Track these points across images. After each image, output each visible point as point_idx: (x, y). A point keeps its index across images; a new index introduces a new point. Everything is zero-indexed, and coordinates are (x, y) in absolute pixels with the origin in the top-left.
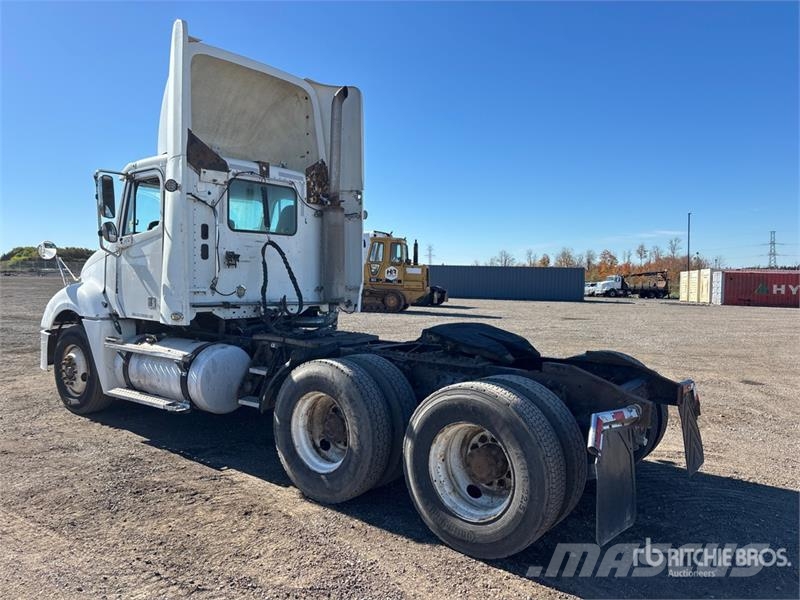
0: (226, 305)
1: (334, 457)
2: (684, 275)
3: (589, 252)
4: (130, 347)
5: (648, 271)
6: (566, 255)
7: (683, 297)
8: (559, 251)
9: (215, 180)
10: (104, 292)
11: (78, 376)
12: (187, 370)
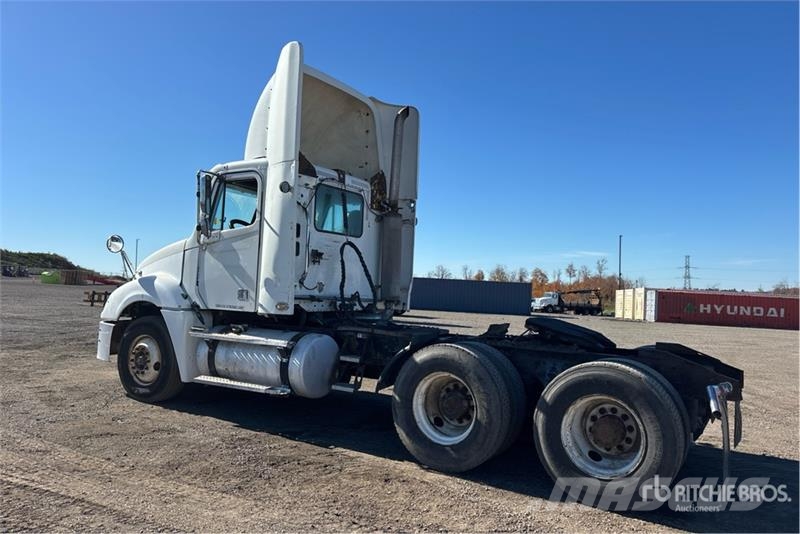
0: (312, 298)
1: (448, 432)
2: (619, 293)
3: (521, 270)
4: (216, 335)
5: (578, 289)
6: (499, 272)
7: (618, 314)
8: (493, 268)
9: (307, 185)
10: (181, 284)
11: (150, 365)
12: (288, 357)
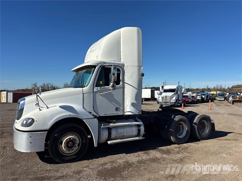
10: (83, 108)
11: (77, 145)
12: (140, 127)
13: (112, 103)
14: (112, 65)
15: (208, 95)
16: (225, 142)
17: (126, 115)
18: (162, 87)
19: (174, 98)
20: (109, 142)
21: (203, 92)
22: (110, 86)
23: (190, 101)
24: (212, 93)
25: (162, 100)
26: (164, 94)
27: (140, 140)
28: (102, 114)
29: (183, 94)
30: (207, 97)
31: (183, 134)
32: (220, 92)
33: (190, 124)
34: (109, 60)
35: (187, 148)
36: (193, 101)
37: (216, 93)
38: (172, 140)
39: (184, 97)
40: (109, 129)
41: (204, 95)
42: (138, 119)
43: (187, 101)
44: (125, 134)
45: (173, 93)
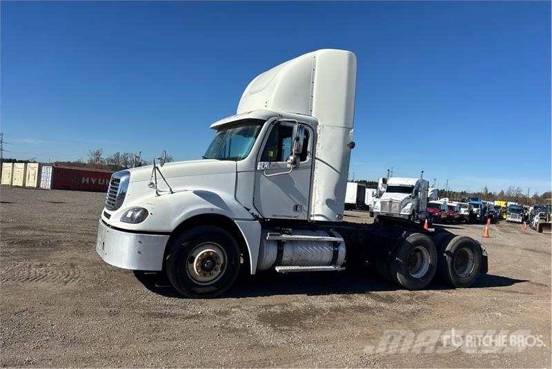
10: (235, 198)
11: (219, 267)
12: (337, 247)
13: (290, 197)
14: (295, 122)
15: (486, 208)
16: (505, 294)
17: (312, 221)
18: (385, 181)
19: (409, 206)
20: (278, 269)
21: (476, 200)
22: (289, 161)
23: (443, 217)
24: (497, 203)
25: (382, 209)
26: (387, 196)
27: (336, 271)
28: (268, 215)
29: (428, 201)
30: (484, 211)
31: (422, 272)
32: (514, 203)
33: (438, 252)
34: (289, 112)
35: (426, 297)
36: (451, 217)
37: (506, 204)
38: (399, 280)
39: (430, 206)
40: (280, 244)
41: (476, 206)
42: (335, 233)
43: (437, 216)
44: (309, 257)
45: (407, 195)
